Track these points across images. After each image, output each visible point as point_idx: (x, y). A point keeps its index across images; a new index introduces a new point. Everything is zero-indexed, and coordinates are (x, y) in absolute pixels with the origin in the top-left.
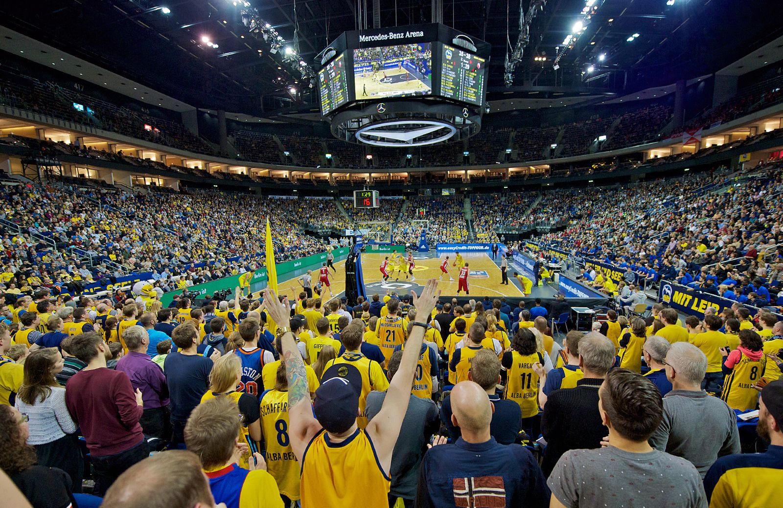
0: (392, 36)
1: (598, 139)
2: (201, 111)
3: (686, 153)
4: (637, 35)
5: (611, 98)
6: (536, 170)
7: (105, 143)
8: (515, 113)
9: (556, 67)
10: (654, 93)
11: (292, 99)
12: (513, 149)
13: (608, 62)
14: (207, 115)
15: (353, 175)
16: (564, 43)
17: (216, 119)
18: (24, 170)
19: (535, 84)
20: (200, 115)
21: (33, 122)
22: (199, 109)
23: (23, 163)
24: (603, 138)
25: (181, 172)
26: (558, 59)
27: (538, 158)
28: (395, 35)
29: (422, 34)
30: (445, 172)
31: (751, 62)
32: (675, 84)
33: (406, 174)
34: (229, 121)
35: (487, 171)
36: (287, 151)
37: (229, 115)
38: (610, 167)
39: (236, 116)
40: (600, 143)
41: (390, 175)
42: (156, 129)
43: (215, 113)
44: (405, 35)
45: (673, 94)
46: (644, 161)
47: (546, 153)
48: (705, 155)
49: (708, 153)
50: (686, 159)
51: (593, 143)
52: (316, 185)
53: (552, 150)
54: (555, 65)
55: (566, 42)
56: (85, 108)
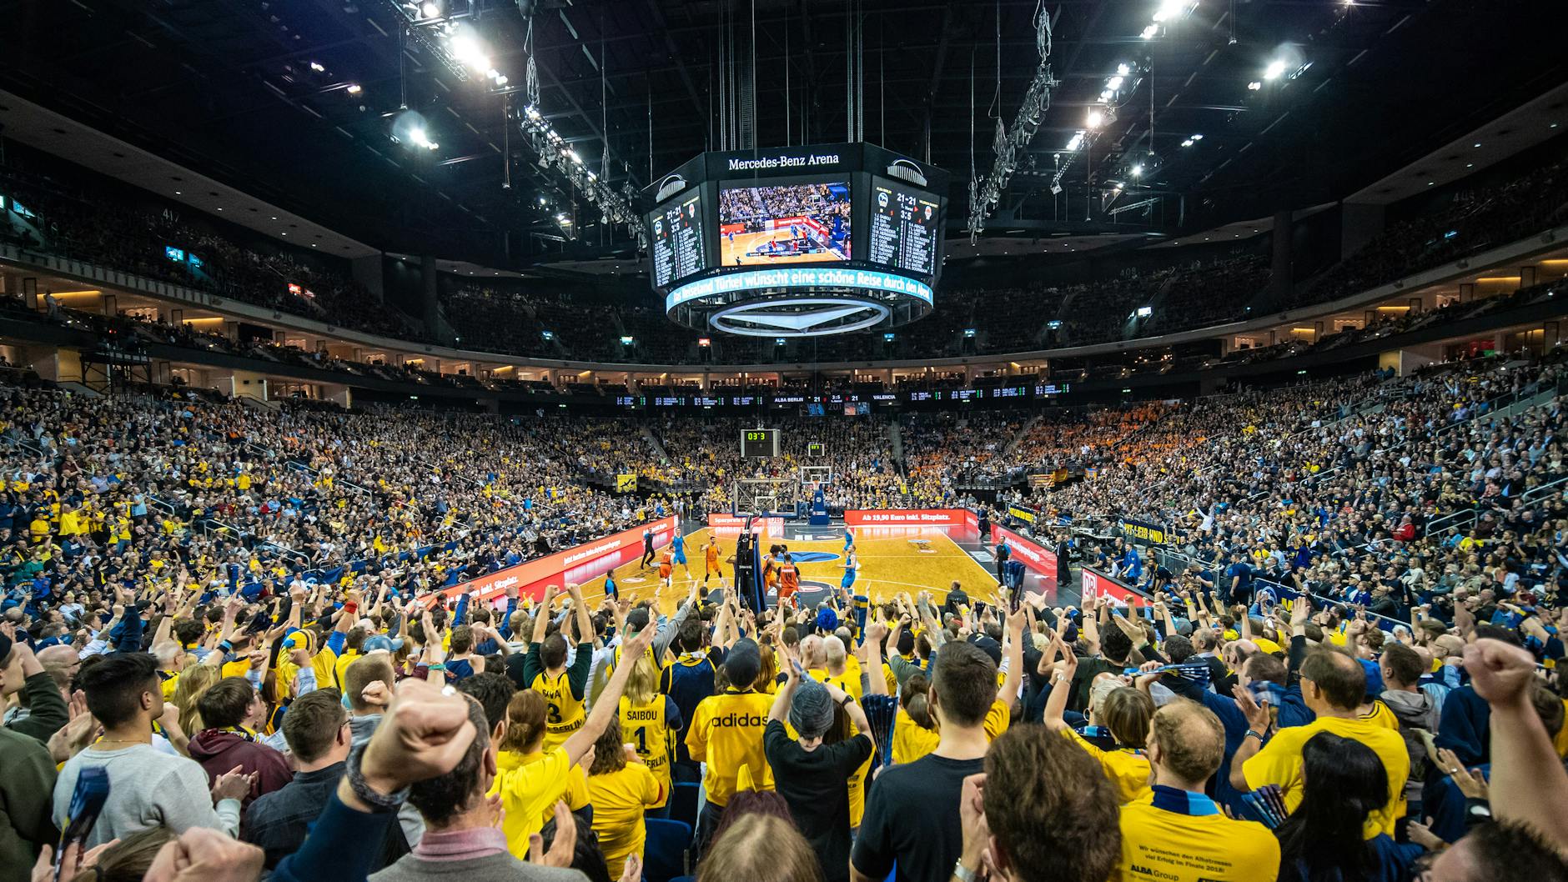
0: (785, 162)
1: (1136, 313)
2: (390, 258)
3: (1299, 343)
4: (1198, 137)
5: (1156, 240)
6: (1022, 368)
7: (219, 319)
8: (979, 263)
9: (1056, 190)
10: (1235, 231)
11: (565, 237)
12: (979, 329)
13: (1151, 180)
14: (400, 264)
15: (672, 375)
16: (1068, 147)
17: (416, 273)
18: (84, 372)
19: (1017, 217)
20: (389, 263)
21: (94, 283)
22: (387, 254)
23: (82, 360)
24: (1144, 311)
25: (354, 372)
26: (1058, 176)
27: (1026, 346)
28: (790, 160)
29: (836, 160)
30: (848, 372)
31: (1405, 181)
32: (1272, 218)
33: (775, 376)
34: (441, 275)
35: (929, 370)
36: (548, 330)
37: (442, 263)
38: (1162, 365)
39: (454, 267)
40: (1141, 320)
41: (743, 376)
42: (309, 293)
43: (417, 260)
44: (807, 161)
45: (1270, 234)
46: (1224, 355)
47: (1041, 337)
48: (1332, 347)
49: (1338, 343)
50: (1299, 354)
51: (1126, 321)
52: (603, 394)
53: (1051, 333)
54: (1055, 185)
55: (1073, 145)
56: (186, 257)
